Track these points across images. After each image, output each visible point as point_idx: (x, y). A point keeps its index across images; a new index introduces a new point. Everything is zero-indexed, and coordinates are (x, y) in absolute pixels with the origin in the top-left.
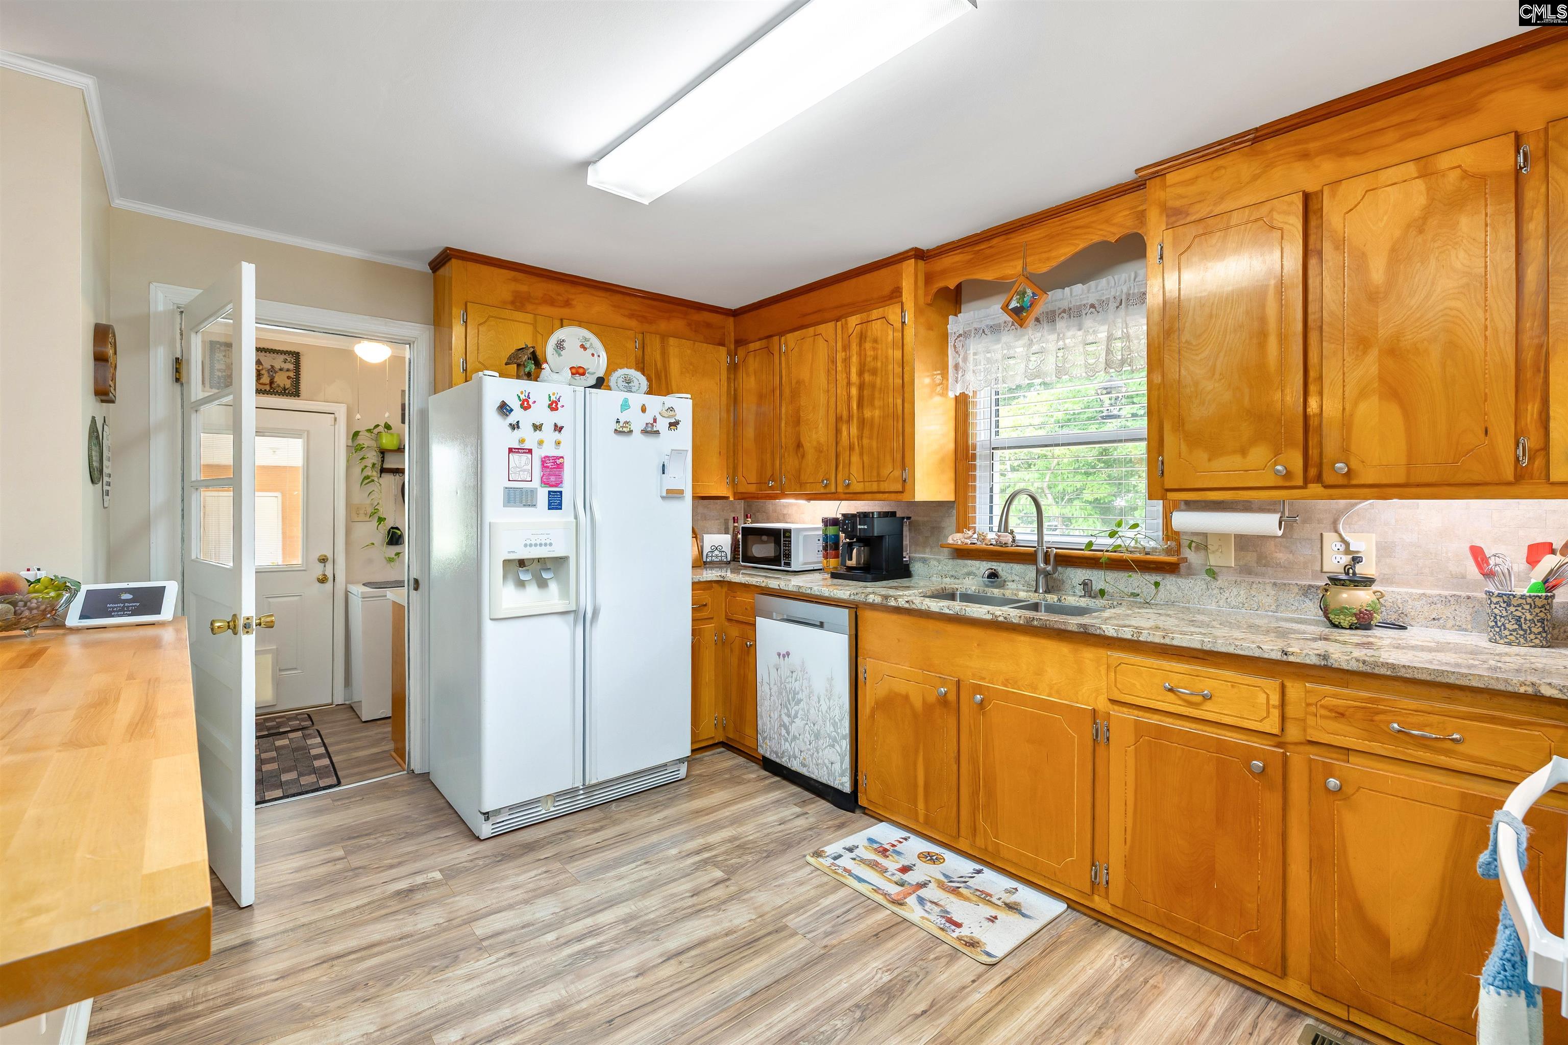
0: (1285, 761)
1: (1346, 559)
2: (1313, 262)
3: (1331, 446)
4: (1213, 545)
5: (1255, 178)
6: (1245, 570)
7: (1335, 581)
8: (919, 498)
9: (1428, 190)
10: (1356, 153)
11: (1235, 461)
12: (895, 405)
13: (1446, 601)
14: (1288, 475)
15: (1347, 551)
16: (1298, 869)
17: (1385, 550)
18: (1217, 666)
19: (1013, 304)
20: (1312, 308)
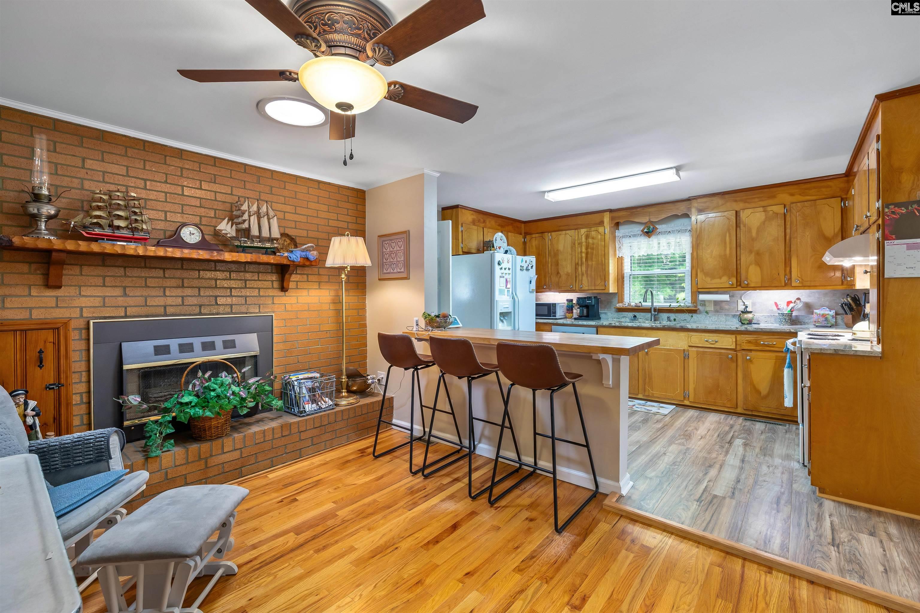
0: (737, 355)
1: (744, 307)
2: (738, 229)
3: (743, 278)
4: (707, 304)
5: (723, 205)
6: (716, 311)
7: (742, 312)
8: (610, 292)
9: (766, 215)
10: (748, 203)
11: (717, 281)
12: (602, 261)
13: (768, 316)
14: (733, 284)
15: (744, 305)
16: (740, 381)
17: (754, 304)
18: (719, 333)
19: (646, 230)
20: (738, 241)
